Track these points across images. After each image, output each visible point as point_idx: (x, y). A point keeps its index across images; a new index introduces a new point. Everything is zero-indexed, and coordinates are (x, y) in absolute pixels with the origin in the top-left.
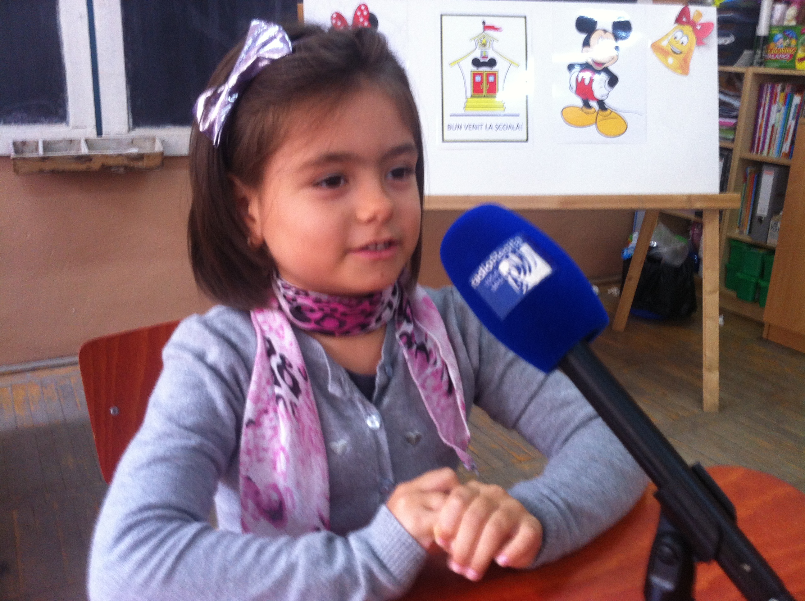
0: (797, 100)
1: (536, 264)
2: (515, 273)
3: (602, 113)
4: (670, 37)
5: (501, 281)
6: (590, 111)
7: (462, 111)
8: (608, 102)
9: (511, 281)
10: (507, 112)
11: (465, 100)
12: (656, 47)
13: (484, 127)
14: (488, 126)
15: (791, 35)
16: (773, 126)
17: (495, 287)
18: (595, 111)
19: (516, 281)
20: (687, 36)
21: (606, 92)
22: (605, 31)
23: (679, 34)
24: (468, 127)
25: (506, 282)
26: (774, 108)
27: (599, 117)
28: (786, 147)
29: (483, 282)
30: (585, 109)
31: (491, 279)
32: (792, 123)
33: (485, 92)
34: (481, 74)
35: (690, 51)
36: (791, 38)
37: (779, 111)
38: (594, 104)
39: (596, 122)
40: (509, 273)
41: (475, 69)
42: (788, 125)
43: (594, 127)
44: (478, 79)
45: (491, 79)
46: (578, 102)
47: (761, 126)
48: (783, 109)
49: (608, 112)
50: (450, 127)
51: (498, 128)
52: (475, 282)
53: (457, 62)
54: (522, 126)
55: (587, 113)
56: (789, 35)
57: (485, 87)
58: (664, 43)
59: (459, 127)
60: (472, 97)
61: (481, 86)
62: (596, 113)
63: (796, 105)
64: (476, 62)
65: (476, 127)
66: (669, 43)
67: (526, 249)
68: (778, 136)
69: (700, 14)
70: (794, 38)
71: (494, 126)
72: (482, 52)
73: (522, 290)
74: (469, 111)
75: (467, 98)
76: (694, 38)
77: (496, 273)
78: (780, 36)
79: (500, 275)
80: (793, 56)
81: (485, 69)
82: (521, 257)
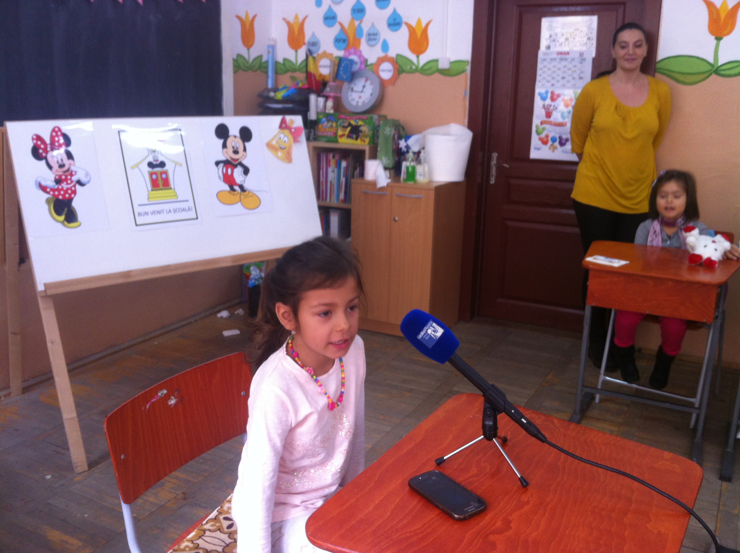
0: (344, 164)
1: (439, 329)
2: (433, 333)
3: (243, 193)
4: (277, 138)
5: (429, 336)
6: (236, 193)
7: (147, 202)
8: (246, 186)
9: (432, 336)
10: (179, 199)
11: (147, 193)
12: (269, 145)
13: (165, 212)
14: (168, 211)
15: (332, 119)
16: (331, 182)
17: (427, 338)
18: (239, 192)
19: (434, 335)
20: (287, 136)
21: (243, 179)
22: (235, 137)
23: (282, 136)
24: (153, 213)
25: (431, 336)
26: (330, 170)
27: (242, 197)
28: (342, 196)
29: (422, 337)
30: (232, 192)
31: (425, 335)
32: (343, 180)
33: (161, 187)
34: (156, 173)
35: (290, 147)
36: (332, 122)
37: (333, 171)
38: (236, 188)
39: (240, 201)
40: (431, 333)
41: (150, 170)
42: (341, 181)
43: (240, 203)
44: (154, 177)
45: (164, 176)
46: (226, 187)
47: (322, 182)
48: (336, 170)
49: (247, 193)
50: (140, 214)
51: (175, 211)
52: (419, 337)
53: (137, 166)
54: (192, 208)
55: (234, 195)
56: (330, 119)
57: (160, 182)
58: (274, 143)
59: (146, 213)
60: (152, 190)
61: (158, 182)
62: (239, 195)
63: (344, 168)
64: (150, 165)
65: (159, 212)
66: (277, 142)
67: (434, 324)
68: (335, 188)
69: (292, 122)
70: (334, 122)
71: (172, 210)
72: (154, 157)
73: (436, 338)
74: (152, 201)
75: (148, 191)
76: (291, 138)
77: (427, 334)
78: (324, 119)
79: (428, 334)
80: (335, 134)
81: (158, 170)
82: (434, 327)
